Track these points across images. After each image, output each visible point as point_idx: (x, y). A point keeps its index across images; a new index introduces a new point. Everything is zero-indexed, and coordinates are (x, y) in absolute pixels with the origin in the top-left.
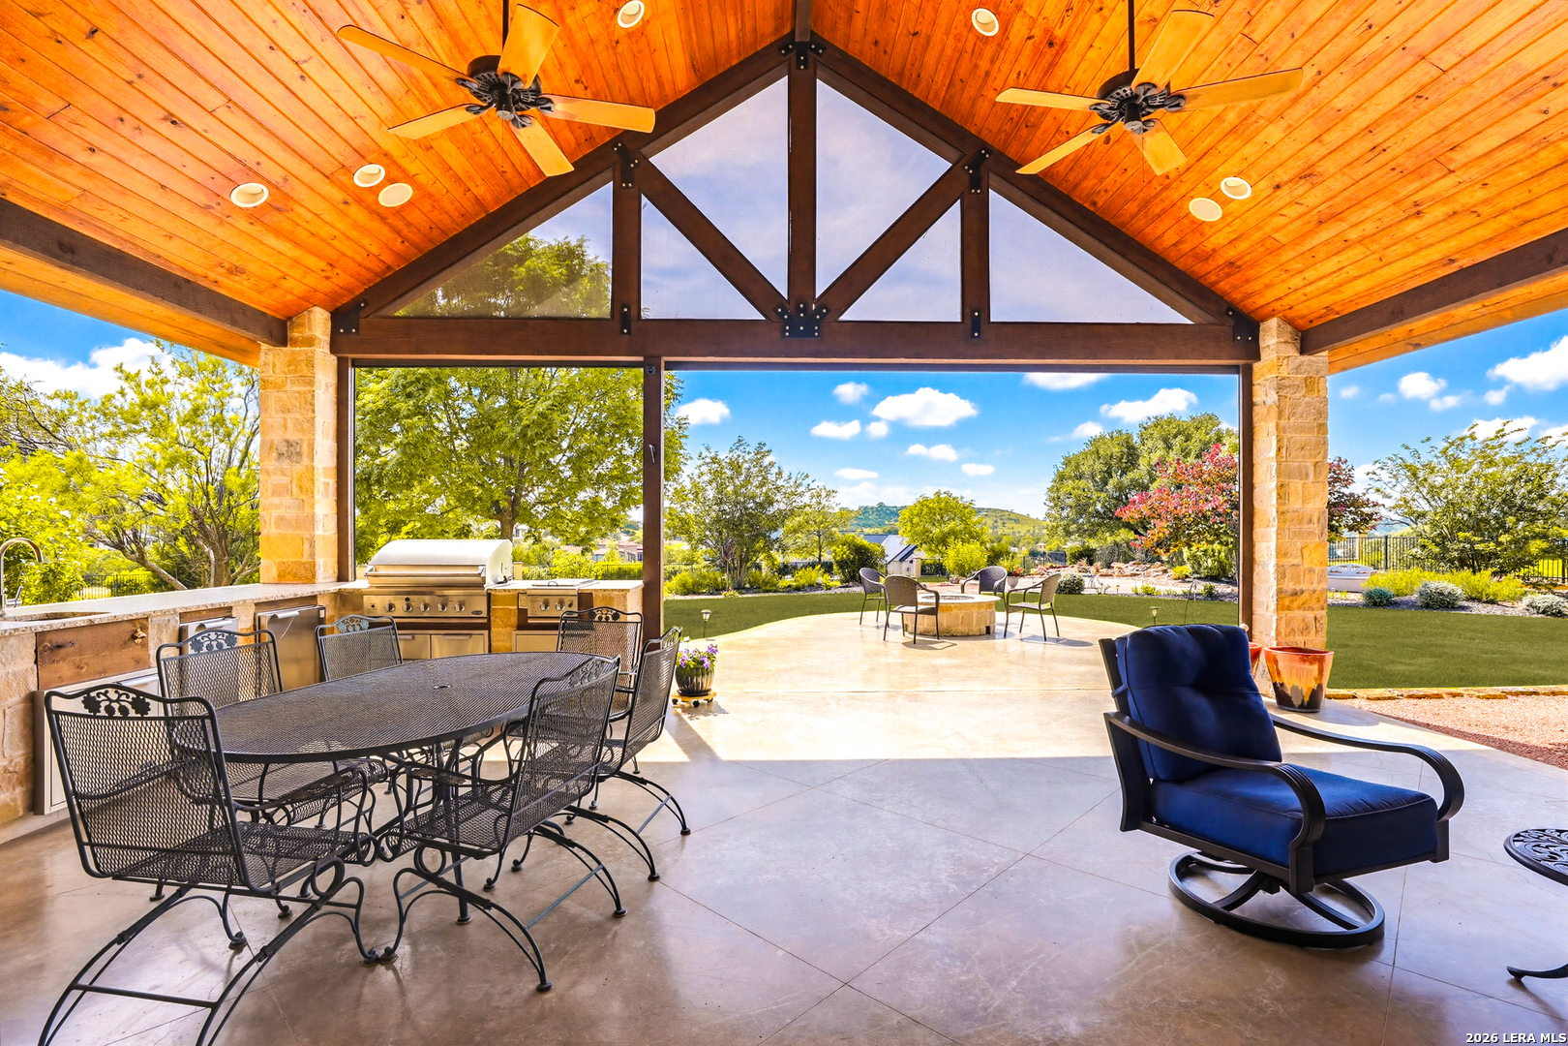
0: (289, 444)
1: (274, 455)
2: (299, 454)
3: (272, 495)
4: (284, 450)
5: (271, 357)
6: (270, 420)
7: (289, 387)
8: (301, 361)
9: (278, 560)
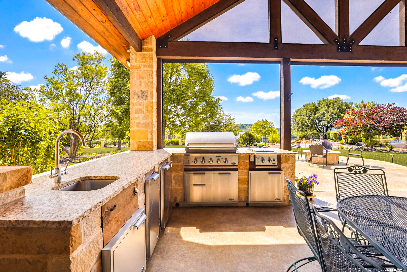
0: (142, 92)
1: (136, 97)
2: (147, 96)
3: (135, 113)
4: (140, 95)
5: (135, 56)
6: (134, 82)
7: (142, 68)
8: (148, 58)
9: (137, 141)
